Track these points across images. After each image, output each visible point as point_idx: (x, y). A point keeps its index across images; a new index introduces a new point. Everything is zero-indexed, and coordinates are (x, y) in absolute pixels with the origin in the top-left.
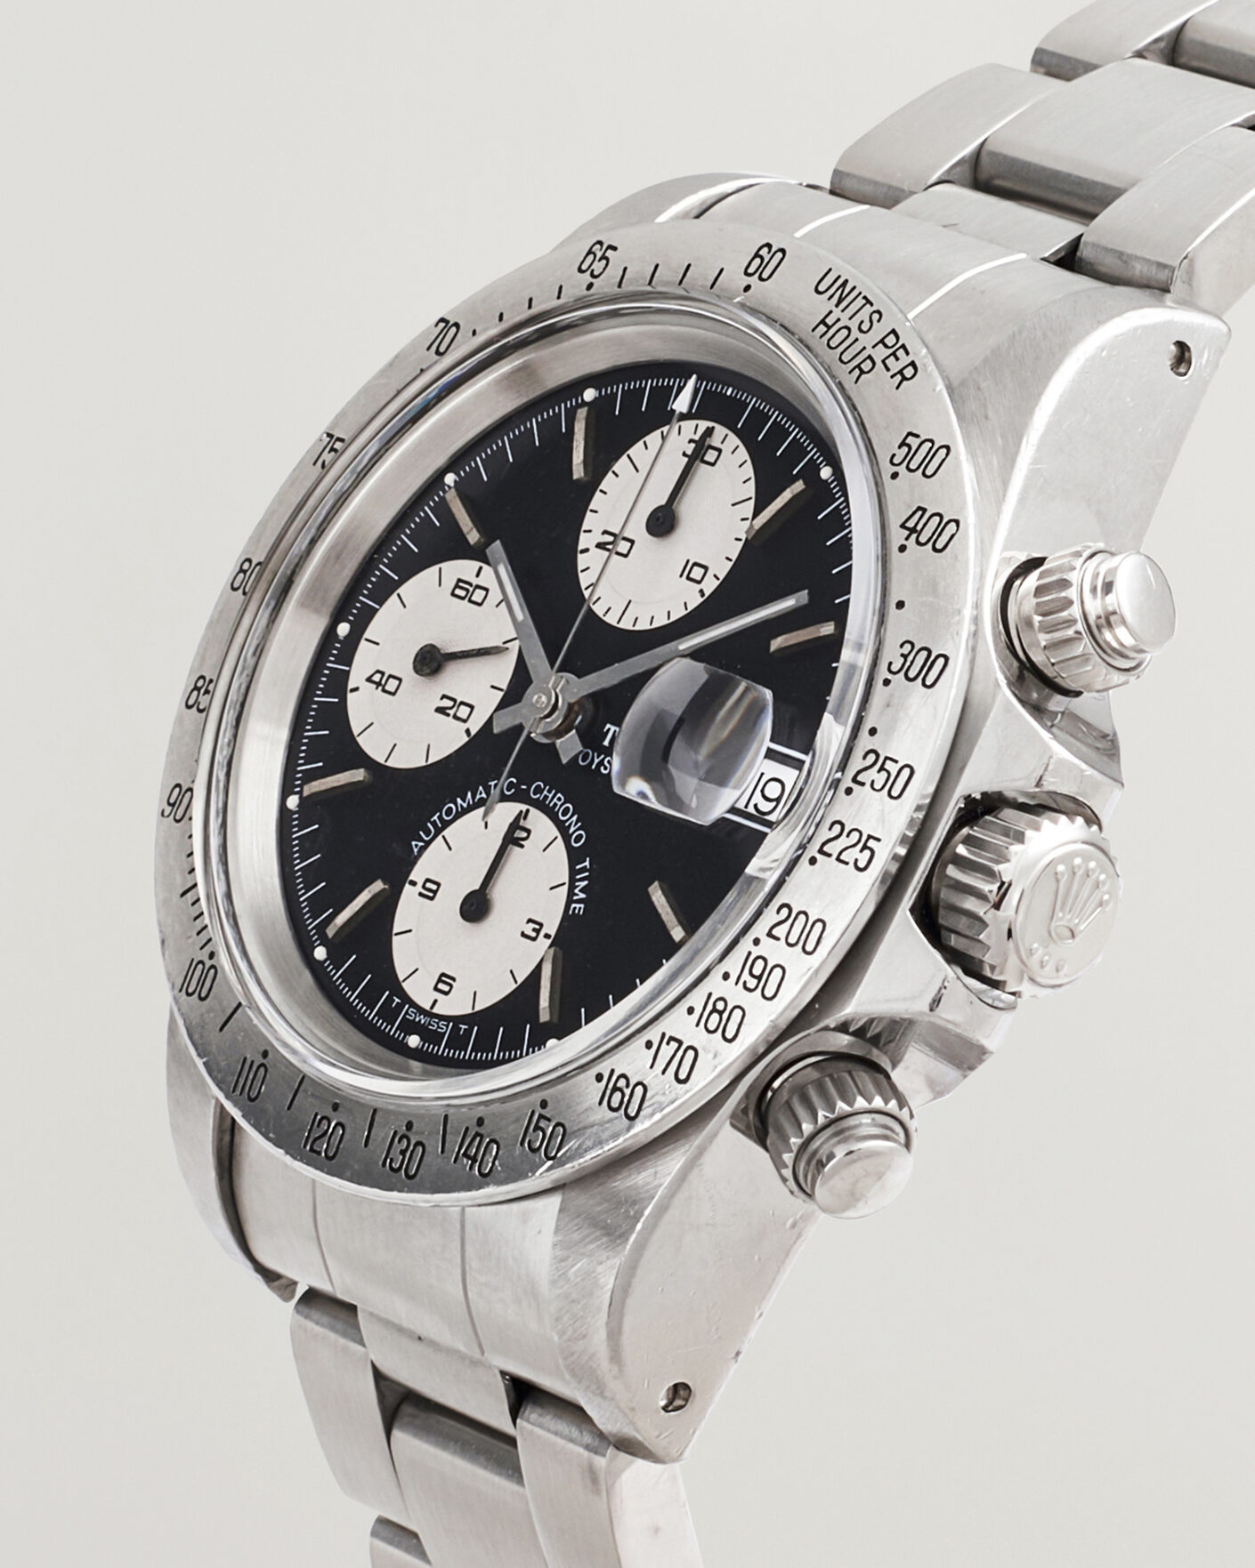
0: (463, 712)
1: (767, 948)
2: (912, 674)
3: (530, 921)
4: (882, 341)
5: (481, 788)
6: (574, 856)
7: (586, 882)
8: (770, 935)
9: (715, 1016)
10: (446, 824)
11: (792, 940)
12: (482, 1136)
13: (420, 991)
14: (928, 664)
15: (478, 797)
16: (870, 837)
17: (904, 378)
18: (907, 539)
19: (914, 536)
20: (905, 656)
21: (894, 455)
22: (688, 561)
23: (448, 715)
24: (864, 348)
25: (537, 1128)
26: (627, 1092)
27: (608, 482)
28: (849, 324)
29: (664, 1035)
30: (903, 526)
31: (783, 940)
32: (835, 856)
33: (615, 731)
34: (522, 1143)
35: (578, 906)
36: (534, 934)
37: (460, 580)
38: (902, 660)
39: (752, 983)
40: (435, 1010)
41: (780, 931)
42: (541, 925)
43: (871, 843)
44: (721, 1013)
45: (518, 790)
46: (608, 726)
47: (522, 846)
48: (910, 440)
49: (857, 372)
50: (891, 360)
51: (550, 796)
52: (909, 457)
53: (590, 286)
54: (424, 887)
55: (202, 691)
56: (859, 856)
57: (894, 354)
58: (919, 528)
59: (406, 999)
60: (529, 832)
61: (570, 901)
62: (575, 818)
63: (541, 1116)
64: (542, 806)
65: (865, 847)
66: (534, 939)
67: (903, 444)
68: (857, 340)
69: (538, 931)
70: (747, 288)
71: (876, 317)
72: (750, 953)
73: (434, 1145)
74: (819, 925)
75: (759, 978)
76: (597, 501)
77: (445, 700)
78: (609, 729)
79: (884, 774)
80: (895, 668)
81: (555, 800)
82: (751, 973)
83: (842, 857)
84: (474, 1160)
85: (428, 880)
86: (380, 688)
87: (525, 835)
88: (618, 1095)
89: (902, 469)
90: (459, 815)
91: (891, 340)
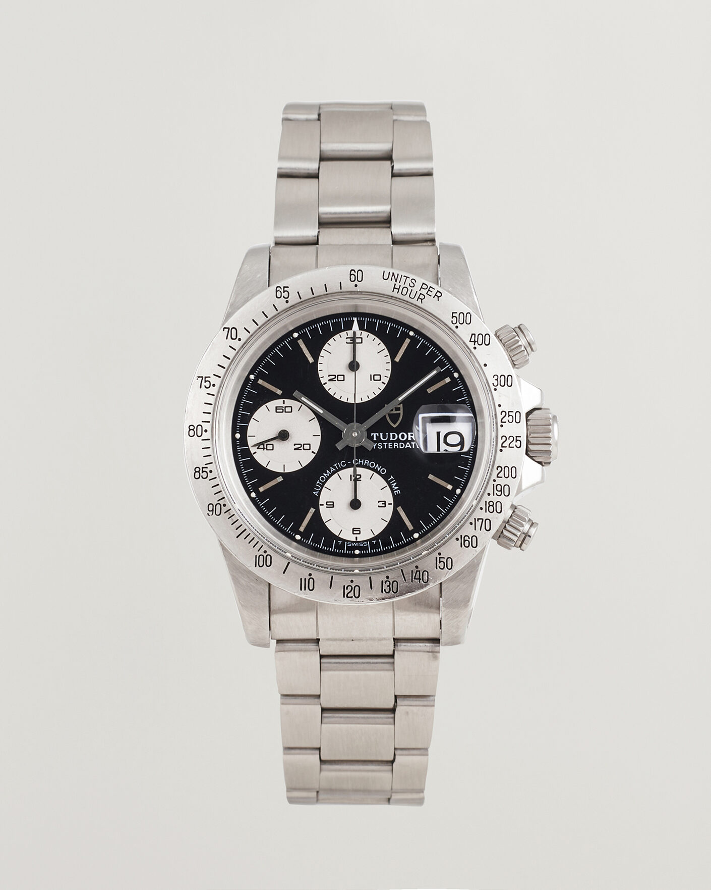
0: (307, 447)
1: (498, 481)
2: (502, 384)
3: (379, 502)
4: (421, 288)
5: (331, 468)
6: (385, 477)
7: (395, 483)
8: (498, 477)
9: (491, 507)
10: (324, 483)
11: (507, 476)
12: (419, 571)
13: (348, 536)
14: (506, 380)
15: (332, 471)
16: (516, 437)
17: (438, 297)
18: (474, 345)
19: (476, 343)
20: (497, 380)
21: (452, 321)
22: (371, 375)
23: (301, 449)
24: (417, 292)
25: (440, 562)
26: (470, 540)
27: (320, 360)
28: (405, 286)
29: (475, 519)
30: (470, 341)
31: (503, 477)
32: (508, 446)
33: (376, 435)
34: (437, 568)
35: (397, 491)
36: (384, 505)
37: (276, 407)
38: (496, 381)
39: (499, 493)
40: (358, 540)
41: (501, 475)
42: (385, 502)
43: (518, 438)
44: (493, 506)
45: (348, 464)
46: (372, 434)
47: (360, 480)
48: (454, 315)
49: (420, 300)
50: (429, 293)
51: (363, 462)
52: (458, 320)
53: (287, 302)
54: (327, 504)
55: (201, 472)
56: (516, 444)
57: (429, 290)
58: (476, 340)
59: (344, 541)
60: (360, 475)
61: (392, 491)
62: (377, 465)
63: (440, 558)
64: (360, 466)
65: (517, 440)
66: (385, 506)
67: (453, 317)
68: (412, 290)
69: (385, 504)
70: (356, 286)
71: (413, 281)
72: (494, 485)
73: (400, 580)
74: (514, 469)
75: (501, 491)
76: (320, 367)
77: (296, 445)
78: (373, 435)
79: (511, 417)
80: (495, 384)
81: (365, 462)
82: (497, 490)
83: (510, 446)
84: (420, 579)
85: (327, 502)
86: (265, 450)
87: (359, 477)
88: (467, 542)
89: (458, 324)
90: (327, 479)
91: (424, 286)
